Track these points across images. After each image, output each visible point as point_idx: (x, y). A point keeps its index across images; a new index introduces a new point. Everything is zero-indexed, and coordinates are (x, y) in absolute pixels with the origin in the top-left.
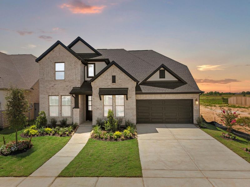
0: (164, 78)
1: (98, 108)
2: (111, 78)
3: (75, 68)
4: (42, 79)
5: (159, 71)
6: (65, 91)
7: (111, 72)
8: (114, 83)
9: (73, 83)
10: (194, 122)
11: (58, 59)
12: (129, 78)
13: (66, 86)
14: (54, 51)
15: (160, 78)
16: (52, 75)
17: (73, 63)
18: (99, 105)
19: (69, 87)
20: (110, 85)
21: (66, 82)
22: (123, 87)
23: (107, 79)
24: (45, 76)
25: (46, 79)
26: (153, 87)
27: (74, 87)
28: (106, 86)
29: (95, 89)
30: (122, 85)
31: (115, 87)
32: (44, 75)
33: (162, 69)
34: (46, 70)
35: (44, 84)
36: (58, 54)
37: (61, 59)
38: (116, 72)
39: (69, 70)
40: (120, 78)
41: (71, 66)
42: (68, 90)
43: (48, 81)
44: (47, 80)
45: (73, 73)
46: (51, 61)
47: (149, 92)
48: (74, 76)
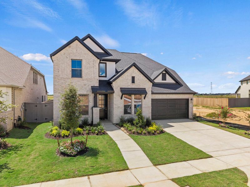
0: (166, 80)
1: (119, 107)
2: (131, 78)
3: (93, 67)
4: (57, 76)
5: (161, 74)
6: (83, 90)
7: (131, 73)
8: (134, 84)
9: (91, 81)
10: (190, 117)
11: (75, 56)
12: (146, 79)
13: (84, 85)
14: (70, 47)
15: (162, 80)
16: (68, 73)
17: (91, 61)
18: (120, 104)
19: (87, 86)
20: (130, 85)
21: (83, 80)
22: (141, 87)
23: (127, 79)
24: (60, 73)
25: (61, 76)
26: (160, 88)
27: (92, 86)
28: (126, 86)
29: (117, 89)
30: (140, 86)
31: (134, 87)
32: (58, 72)
33: (164, 72)
34: (62, 66)
35: (58, 82)
36: (75, 50)
37: (78, 56)
38: (135, 73)
39: (87, 68)
40: (139, 79)
41: (89, 64)
42: (86, 88)
43: (64, 79)
44: (62, 78)
45: (92, 71)
46: (66, 57)
47: (158, 92)
48: (93, 75)
